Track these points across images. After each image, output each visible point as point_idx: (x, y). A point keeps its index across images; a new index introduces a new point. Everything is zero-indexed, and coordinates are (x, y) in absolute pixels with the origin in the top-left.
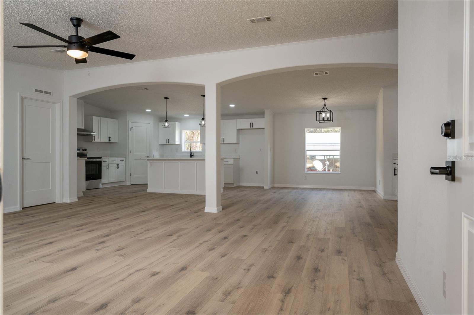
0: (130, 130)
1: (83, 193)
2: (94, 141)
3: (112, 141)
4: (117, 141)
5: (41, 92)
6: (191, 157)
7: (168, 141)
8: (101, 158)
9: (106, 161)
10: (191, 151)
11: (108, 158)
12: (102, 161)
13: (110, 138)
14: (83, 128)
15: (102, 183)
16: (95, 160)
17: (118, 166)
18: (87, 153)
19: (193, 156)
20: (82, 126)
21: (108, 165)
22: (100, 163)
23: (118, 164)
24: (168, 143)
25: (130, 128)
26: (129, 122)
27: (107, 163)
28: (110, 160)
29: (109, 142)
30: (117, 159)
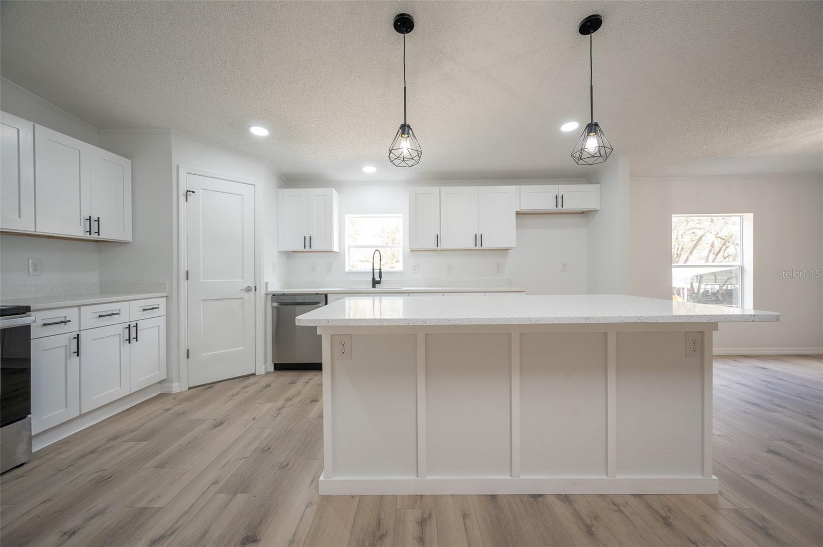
0: (182, 198)
3: (104, 236)
4: (127, 236)
6: (374, 286)
7: (308, 241)
8: (24, 310)
9: (65, 322)
10: (373, 270)
11: (79, 306)
12: (34, 324)
13: (92, 223)
15: (34, 433)
17: (132, 333)
19: (379, 282)
21: (78, 337)
22: (20, 333)
23: (133, 324)
24: (308, 248)
25: (182, 191)
26: (181, 170)
27: (73, 328)
28: (89, 314)
29: (87, 236)
30: (122, 307)
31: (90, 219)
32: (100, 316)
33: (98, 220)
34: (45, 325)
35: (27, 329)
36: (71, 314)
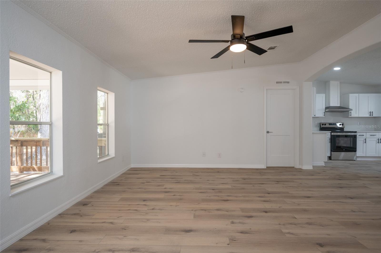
1: (325, 163)
2: (350, 116)
5: (281, 82)
8: (356, 132)
9: (363, 135)
11: (366, 133)
12: (357, 135)
14: (339, 105)
15: (357, 156)
16: (349, 134)
18: (344, 127)
20: (338, 104)
21: (365, 139)
22: (355, 137)
23: (379, 139)
27: (364, 137)
28: (368, 135)
29: (370, 116)
30: (377, 134)
31: (370, 112)
32: (371, 135)
33: (372, 112)
34: (359, 135)
35: (356, 135)
36: (364, 134)
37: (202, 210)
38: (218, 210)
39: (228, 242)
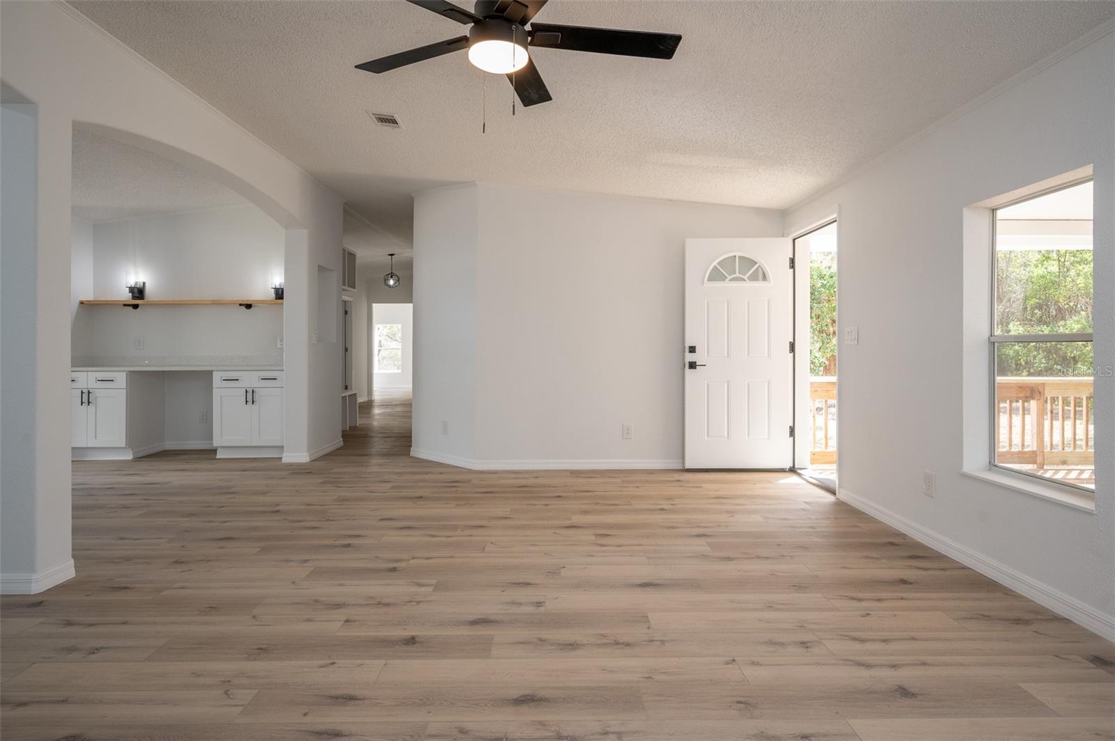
37: (628, 645)
38: (572, 646)
39: (563, 570)
